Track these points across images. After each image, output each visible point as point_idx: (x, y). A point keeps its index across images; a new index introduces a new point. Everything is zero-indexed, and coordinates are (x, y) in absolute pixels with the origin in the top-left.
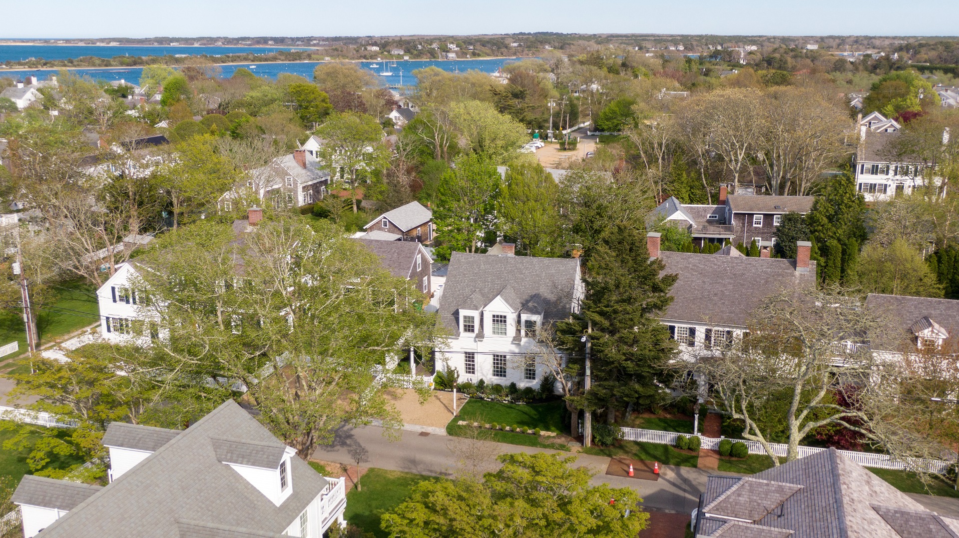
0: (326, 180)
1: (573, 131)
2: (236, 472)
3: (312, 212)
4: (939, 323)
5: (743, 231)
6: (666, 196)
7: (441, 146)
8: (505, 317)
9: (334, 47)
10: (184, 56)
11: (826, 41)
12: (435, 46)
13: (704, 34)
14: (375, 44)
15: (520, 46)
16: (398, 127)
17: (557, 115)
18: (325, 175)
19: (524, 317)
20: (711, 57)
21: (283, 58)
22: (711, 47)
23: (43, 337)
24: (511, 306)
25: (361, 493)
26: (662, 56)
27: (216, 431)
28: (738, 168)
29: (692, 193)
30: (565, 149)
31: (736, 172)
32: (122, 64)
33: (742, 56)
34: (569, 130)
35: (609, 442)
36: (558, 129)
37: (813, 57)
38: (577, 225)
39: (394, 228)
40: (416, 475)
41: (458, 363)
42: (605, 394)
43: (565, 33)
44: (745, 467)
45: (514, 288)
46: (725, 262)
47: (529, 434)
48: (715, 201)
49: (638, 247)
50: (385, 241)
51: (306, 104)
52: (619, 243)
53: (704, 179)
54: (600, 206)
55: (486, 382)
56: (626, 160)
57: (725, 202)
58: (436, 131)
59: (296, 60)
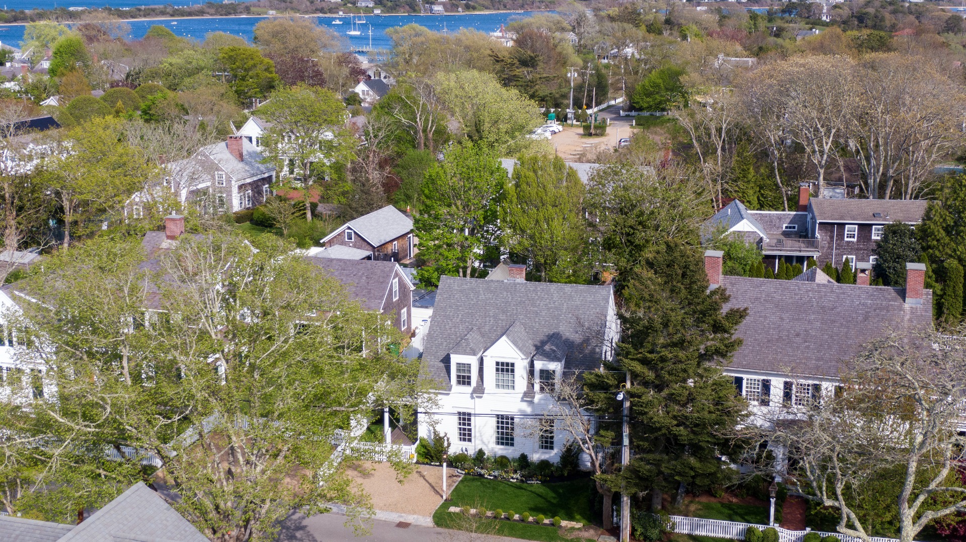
0: (270, 177)
1: (600, 111)
3: (251, 220)
5: (830, 248)
6: (727, 199)
7: (424, 131)
8: (513, 365)
10: (80, 9)
16: (367, 105)
17: (579, 88)
18: (269, 170)
19: (539, 365)
20: (783, 11)
21: (212, 11)
24: (520, 350)
26: (719, 11)
27: (121, 526)
28: (824, 162)
29: (762, 195)
30: (590, 135)
31: (821, 168)
33: (825, 11)
34: (596, 109)
35: (654, 536)
36: (581, 108)
37: (919, 13)
38: (609, 238)
39: (361, 241)
41: (449, 428)
42: (649, 471)
45: (524, 325)
46: (810, 291)
47: (545, 524)
48: (792, 205)
49: (693, 271)
50: (349, 260)
51: (243, 73)
52: (668, 266)
53: (778, 177)
54: (642, 213)
55: (486, 452)
56: (673, 151)
57: (807, 208)
58: (418, 110)
59: (230, 13)
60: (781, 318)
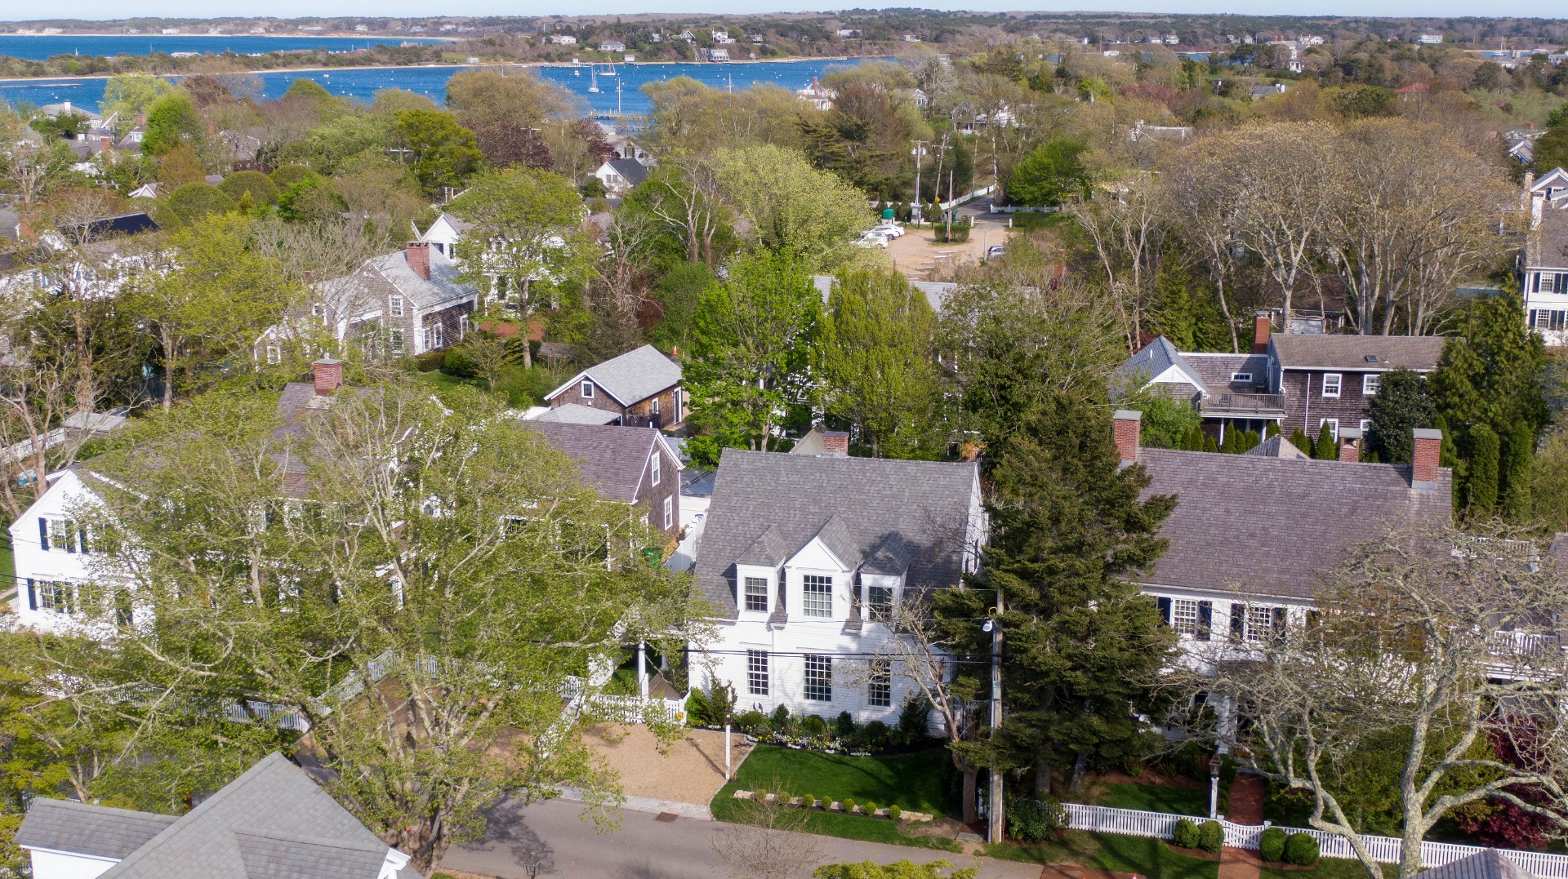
0: (470, 303)
1: (960, 205)
3: (442, 367)
5: (1302, 407)
6: (1148, 336)
7: (699, 234)
8: (829, 580)
9: (486, 37)
10: (188, 54)
11: (1458, 26)
12: (686, 35)
13: (1218, 12)
14: (568, 31)
15: (855, 35)
16: (614, 197)
17: (929, 172)
18: (468, 293)
19: (868, 580)
20: (1233, 58)
21: (385, 58)
22: (1232, 38)
24: (840, 557)
26: (1136, 57)
27: (247, 817)
28: (1291, 281)
29: (1200, 330)
30: (946, 241)
31: (1288, 288)
32: (66, 71)
33: (1294, 57)
34: (953, 203)
35: (1039, 834)
36: (931, 200)
37: (1433, 58)
38: (974, 394)
39: (605, 398)
41: (734, 674)
42: (1031, 737)
43: (944, 9)
45: (846, 521)
46: (1269, 470)
47: (877, 816)
48: (1245, 345)
49: (1093, 441)
50: (588, 426)
51: (430, 149)
52: (1059, 433)
53: (1223, 303)
54: (1021, 357)
55: (790, 710)
56: (1068, 264)
57: (1266, 348)
58: (690, 204)
59: (411, 62)
60: (1228, 511)
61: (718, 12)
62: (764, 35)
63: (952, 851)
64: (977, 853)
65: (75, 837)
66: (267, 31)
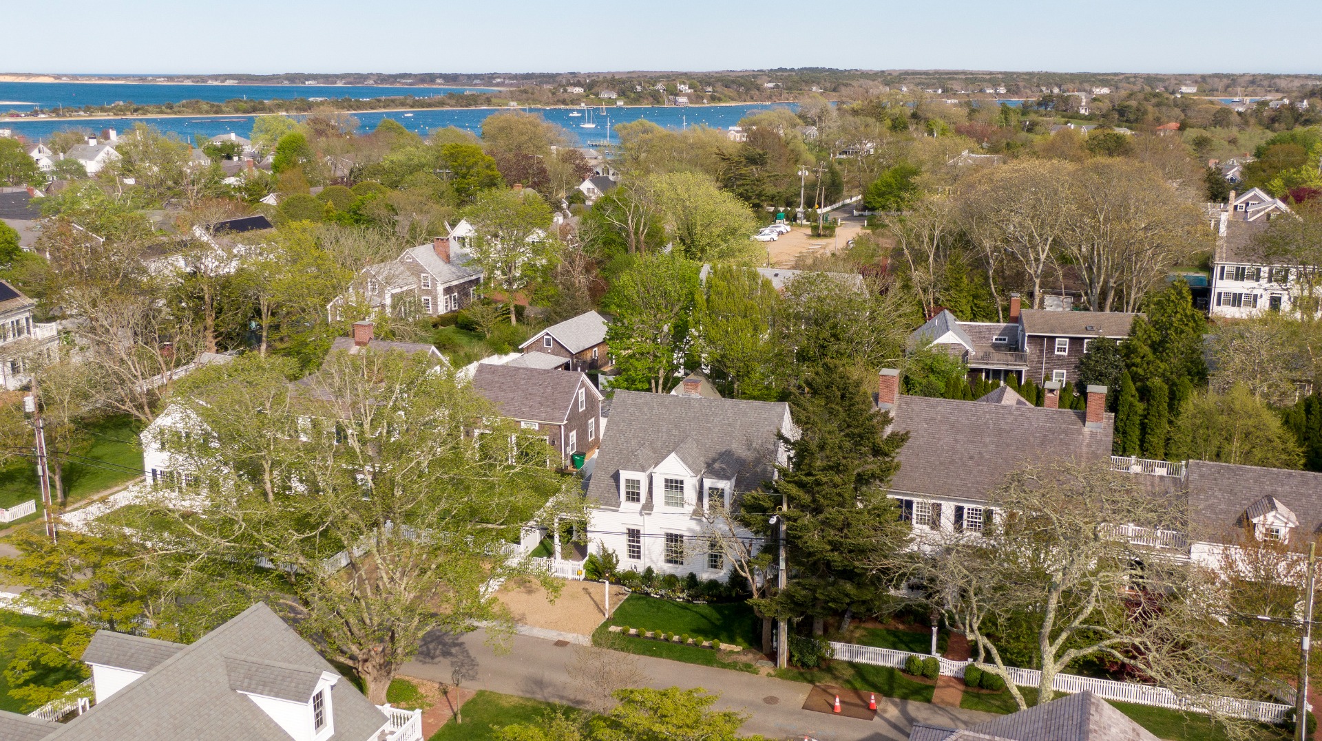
0: (478, 279)
1: (834, 210)
2: (255, 705)
3: (456, 323)
4: (1287, 505)
5: (1040, 361)
6: (938, 308)
7: (636, 233)
8: (682, 482)
9: (522, 88)
10: (319, 99)
11: (1209, 80)
12: (659, 86)
13: (1036, 70)
14: (578, 84)
15: (777, 87)
16: (591, 203)
17: (811, 186)
18: (476, 272)
19: (708, 483)
20: (1040, 104)
21: (453, 102)
22: (1044, 89)
23: (71, 494)
24: (689, 467)
25: (461, 726)
26: (968, 104)
27: (234, 646)
28: (1039, 271)
29: (975, 304)
30: (819, 236)
31: (1037, 277)
32: (237, 111)
33: (1083, 104)
34: (827, 209)
35: (811, 663)
36: (811, 207)
37: (1185, 105)
38: (803, 351)
39: (559, 348)
40: (541, 703)
41: (619, 547)
42: (804, 597)
43: (841, 68)
44: (997, 703)
45: (697, 441)
47: (704, 647)
48: (1005, 317)
49: (851, 393)
50: (536, 370)
51: (464, 170)
52: (827, 387)
53: (992, 286)
55: (655, 571)
57: (1017, 320)
58: (630, 212)
59: (470, 105)
60: (956, 440)
61: (685, 70)
62: (714, 87)
63: (752, 672)
64: (769, 675)
65: (121, 657)
66: (376, 82)
